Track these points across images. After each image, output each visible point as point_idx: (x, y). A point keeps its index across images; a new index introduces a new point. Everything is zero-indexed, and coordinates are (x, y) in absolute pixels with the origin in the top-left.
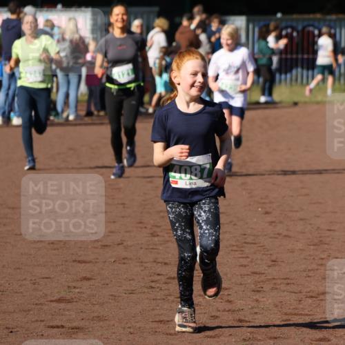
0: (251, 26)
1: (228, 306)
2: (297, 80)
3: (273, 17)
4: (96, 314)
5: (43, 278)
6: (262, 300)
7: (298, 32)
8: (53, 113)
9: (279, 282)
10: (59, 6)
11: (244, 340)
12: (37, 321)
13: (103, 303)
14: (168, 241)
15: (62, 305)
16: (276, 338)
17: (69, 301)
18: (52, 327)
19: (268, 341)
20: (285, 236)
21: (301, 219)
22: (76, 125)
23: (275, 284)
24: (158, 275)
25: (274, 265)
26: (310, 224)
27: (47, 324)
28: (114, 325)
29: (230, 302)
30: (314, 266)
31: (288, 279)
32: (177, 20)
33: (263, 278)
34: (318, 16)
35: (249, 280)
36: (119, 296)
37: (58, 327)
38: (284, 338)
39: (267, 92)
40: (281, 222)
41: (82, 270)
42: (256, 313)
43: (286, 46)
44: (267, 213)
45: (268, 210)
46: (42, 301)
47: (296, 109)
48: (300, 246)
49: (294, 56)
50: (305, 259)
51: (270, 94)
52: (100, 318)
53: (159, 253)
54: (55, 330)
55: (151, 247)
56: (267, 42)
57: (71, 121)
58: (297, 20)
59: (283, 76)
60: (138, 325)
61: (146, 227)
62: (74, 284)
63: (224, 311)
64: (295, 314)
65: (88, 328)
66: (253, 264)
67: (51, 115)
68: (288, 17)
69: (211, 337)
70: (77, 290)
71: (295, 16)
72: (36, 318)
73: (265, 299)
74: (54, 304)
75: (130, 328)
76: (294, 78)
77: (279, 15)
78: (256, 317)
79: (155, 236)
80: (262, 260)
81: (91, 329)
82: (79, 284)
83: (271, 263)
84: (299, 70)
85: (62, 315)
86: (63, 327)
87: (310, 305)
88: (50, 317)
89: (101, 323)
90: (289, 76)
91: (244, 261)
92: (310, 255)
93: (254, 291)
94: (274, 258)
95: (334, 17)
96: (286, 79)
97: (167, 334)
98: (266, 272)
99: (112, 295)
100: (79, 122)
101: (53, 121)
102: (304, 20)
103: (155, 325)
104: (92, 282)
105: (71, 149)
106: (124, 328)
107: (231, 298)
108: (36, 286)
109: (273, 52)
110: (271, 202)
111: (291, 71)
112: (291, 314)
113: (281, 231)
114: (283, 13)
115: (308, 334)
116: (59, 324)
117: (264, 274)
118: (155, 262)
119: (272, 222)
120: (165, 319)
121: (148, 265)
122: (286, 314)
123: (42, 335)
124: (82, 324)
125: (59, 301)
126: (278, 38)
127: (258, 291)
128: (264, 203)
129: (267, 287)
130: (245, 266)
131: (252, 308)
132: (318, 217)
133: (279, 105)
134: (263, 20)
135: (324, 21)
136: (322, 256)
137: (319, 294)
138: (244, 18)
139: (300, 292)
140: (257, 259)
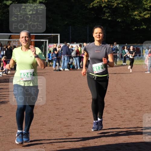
4: (87, 115)
5: (74, 107)
6: (126, 112)
9: (130, 107)
10: (75, 43)
11: (122, 122)
12: (73, 117)
13: (89, 113)
15: (79, 113)
17: (81, 112)
18: (77, 118)
20: (131, 97)
21: (134, 92)
26: (136, 94)
29: (118, 112)
30: (138, 104)
31: (132, 107)
33: (126, 107)
34: (136, 44)
35: (123, 107)
41: (83, 105)
44: (126, 91)
46: (74, 112)
48: (134, 99)
50: (136, 102)
52: (88, 116)
54: (78, 119)
62: (81, 108)
63: (117, 114)
68: (128, 44)
70: (82, 110)
71: (130, 44)
74: (77, 113)
77: (126, 44)
78: (125, 116)
80: (126, 102)
81: (86, 119)
82: (82, 108)
85: (79, 116)
86: (79, 118)
87: (138, 113)
88: (76, 116)
89: (88, 118)
91: (121, 103)
94: (128, 102)
95: (139, 44)
104: (85, 108)
105: (79, 76)
107: (119, 112)
108: (73, 109)
110: (127, 88)
113: (129, 95)
114: (127, 44)
119: (127, 93)
122: (132, 115)
124: (84, 118)
125: (78, 112)
127: (125, 110)
128: (125, 89)
131: (124, 114)
132: (138, 92)
134: (123, 45)
135: (137, 45)
136: (140, 101)
137: (140, 110)
138: (118, 45)
139: (135, 110)
140: (124, 102)
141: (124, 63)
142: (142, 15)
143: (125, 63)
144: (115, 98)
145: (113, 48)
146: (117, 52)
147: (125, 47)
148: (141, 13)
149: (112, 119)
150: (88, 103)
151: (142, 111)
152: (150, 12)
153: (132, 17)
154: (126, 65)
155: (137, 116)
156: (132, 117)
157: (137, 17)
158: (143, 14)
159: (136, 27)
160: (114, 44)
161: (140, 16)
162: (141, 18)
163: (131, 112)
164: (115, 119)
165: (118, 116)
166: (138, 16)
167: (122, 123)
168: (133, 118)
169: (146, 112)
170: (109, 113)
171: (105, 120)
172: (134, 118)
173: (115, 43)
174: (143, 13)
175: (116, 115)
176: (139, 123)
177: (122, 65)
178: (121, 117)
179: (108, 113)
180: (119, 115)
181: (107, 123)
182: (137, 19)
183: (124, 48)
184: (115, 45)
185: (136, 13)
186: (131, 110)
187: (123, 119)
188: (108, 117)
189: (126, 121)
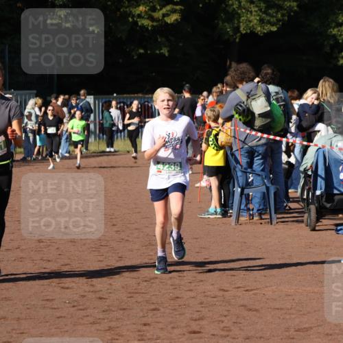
0: (97, 102)
1: (92, 289)
3: (111, 96)
4: (4, 296)
6: (114, 284)
7: (127, 106)
11: (104, 311)
14: (50, 245)
16: (124, 309)
20: (126, 240)
21: (136, 229)
25: (121, 260)
28: (16, 303)
32: (48, 98)
34: (140, 95)
40: (123, 231)
42: (110, 293)
44: (114, 225)
45: (115, 223)
48: (137, 247)
52: (7, 299)
56: (110, 112)
58: (127, 98)
60: (33, 303)
63: (89, 292)
64: (136, 293)
66: (107, 260)
68: (120, 96)
69: (81, 310)
71: (125, 95)
76: (126, 135)
77: (115, 95)
78: (110, 295)
79: (40, 242)
80: (112, 257)
83: (118, 259)
87: (145, 287)
89: (8, 302)
90: (123, 134)
91: (100, 258)
92: (144, 253)
94: (120, 255)
95: (150, 96)
96: (121, 136)
97: (52, 308)
98: (115, 265)
102: (131, 98)
103: (44, 302)
106: (24, 305)
110: (116, 218)
112: (133, 293)
113: (123, 237)
114: (118, 94)
118: (42, 259)
119: (117, 231)
120: (51, 298)
121: (38, 262)
122: (130, 293)
127: (111, 278)
128: (111, 219)
130: (102, 261)
131: (108, 289)
133: (119, 153)
134: (105, 98)
135: (145, 98)
136: (151, 253)
137: (151, 279)
138: (92, 97)
139: (139, 278)
140: (109, 256)
141: (108, 147)
142: (158, 15)
143: (112, 147)
144: (84, 244)
145: (79, 106)
146: (89, 116)
147: (114, 103)
148: (154, 9)
149: (75, 304)
150: (8, 261)
151: (157, 281)
152: (178, 7)
153: (130, 19)
154: (115, 151)
155: (143, 295)
156: (131, 297)
157: (146, 22)
158: (161, 12)
159: (142, 51)
160: (79, 94)
161: (152, 18)
162: (155, 24)
163: (126, 285)
164: (83, 305)
165: (91, 295)
166: (148, 18)
167: (101, 317)
168: (133, 300)
169: (169, 282)
170: (68, 288)
171: (56, 307)
173: (82, 92)
174: (161, 9)
175: (86, 292)
176: (150, 314)
177: (103, 153)
178: (101, 298)
179: (63, 288)
180: (95, 292)
181: (61, 317)
182: (143, 27)
183: (110, 106)
184: (83, 98)
185: (142, 8)
186: (127, 277)
187: (106, 304)
188: (64, 300)
189: (113, 309)
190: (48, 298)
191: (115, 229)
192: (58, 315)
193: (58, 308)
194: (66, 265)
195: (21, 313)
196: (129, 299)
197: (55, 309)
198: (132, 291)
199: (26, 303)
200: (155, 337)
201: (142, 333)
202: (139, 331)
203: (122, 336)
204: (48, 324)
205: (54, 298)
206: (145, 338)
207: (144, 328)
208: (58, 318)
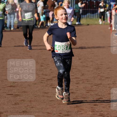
2: (88, 17)
4: (23, 91)
5: (5, 79)
6: (79, 86)
7: (88, 2)
8: (6, 27)
9: (85, 81)
12: (3, 93)
13: (26, 87)
15: (12, 88)
16: (84, 98)
17: (14, 87)
18: (9, 95)
19: (82, 99)
20: (86, 66)
21: (92, 61)
22: (14, 31)
23: (83, 81)
24: (44, 78)
25: (83, 76)
26: (95, 63)
27: (7, 94)
28: (29, 94)
30: (96, 76)
31: (88, 80)
33: (79, 79)
35: (75, 80)
36: (31, 85)
37: (11, 95)
38: (87, 98)
39: (78, 21)
40: (85, 62)
42: (77, 90)
43: (85, 6)
44: (80, 59)
47: (88, 26)
48: (91, 69)
49: (88, 9)
50: (93, 73)
51: (79, 22)
52: (24, 92)
53: (44, 72)
55: (41, 70)
56: (78, 5)
57: (12, 30)
59: (84, 16)
60: (38, 94)
61: (39, 64)
64: (90, 91)
65: (21, 95)
66: (76, 75)
67: (5, 28)
70: (16, 83)
72: (3, 92)
73: (80, 86)
74: (9, 88)
75: (35, 95)
76: (87, 16)
78: (77, 91)
79: (42, 66)
80: (79, 74)
81: (22, 95)
83: (81, 75)
84: (89, 14)
85: (12, 91)
86: (12, 94)
87: (96, 88)
88: (8, 92)
89: (25, 93)
90: (86, 16)
92: (95, 72)
93: (76, 83)
94: (83, 73)
97: (48, 97)
98: (80, 78)
99: (28, 85)
100: (14, 30)
101: (6, 30)
103: (43, 94)
106: (33, 95)
108: (3, 82)
109: (80, 8)
110: (81, 56)
111: (86, 14)
112: (89, 91)
115: (95, 97)
116: (11, 94)
117: (79, 78)
118: (42, 74)
120: (47, 92)
121: (40, 75)
122: (87, 91)
123: (5, 97)
124: (19, 94)
125: (11, 86)
126: (82, 4)
127: (78, 84)
128: (79, 56)
129: (81, 82)
130: (73, 76)
131: (76, 89)
132: (97, 60)
133: (83, 25)
136: (99, 73)
137: (98, 84)
139: (92, 84)
140: (77, 74)
151: (101, 85)
155: (95, 92)
156: (88, 92)
163: (86, 87)
169: (108, 86)
171: (49, 96)
172: (91, 95)
181: (52, 101)
186: (86, 83)
187: (75, 95)
188: (53, 93)
189: (79, 98)
190: (46, 92)
191: (81, 61)
192: (51, 99)
193: (50, 97)
194: (55, 77)
195: (32, 99)
196: (87, 93)
197: (49, 97)
198: (88, 90)
199: (35, 94)
200: (100, 111)
201: (93, 109)
202: (92, 108)
203: (83, 110)
204: (45, 104)
205: (48, 92)
206: (95, 111)
207: (95, 106)
208: (51, 101)
